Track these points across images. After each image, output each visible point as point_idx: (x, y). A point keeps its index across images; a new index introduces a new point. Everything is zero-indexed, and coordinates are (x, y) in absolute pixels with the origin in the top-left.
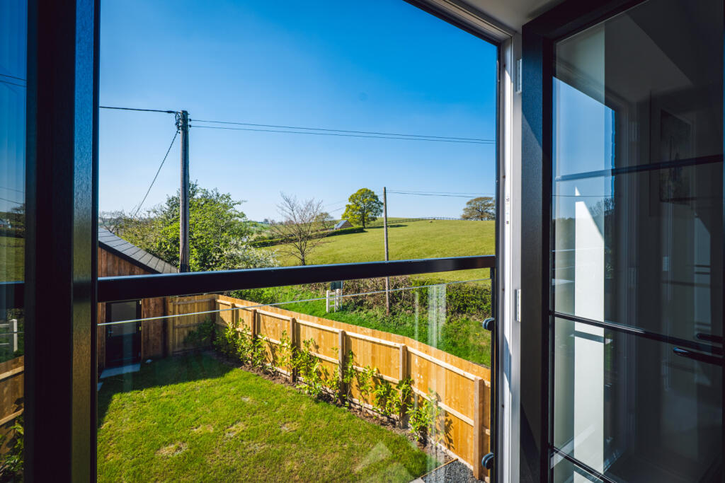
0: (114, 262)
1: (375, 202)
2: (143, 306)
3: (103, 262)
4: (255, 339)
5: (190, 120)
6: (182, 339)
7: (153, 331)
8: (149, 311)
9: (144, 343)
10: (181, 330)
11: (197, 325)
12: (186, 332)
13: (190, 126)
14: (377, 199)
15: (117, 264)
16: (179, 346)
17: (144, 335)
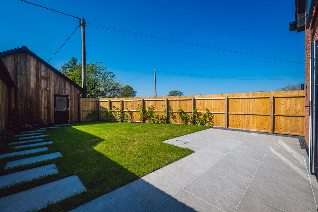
0: (57, 78)
1: (132, 91)
2: (70, 99)
3: (53, 77)
4: (122, 112)
5: (86, 23)
6: (85, 116)
7: (74, 111)
8: (72, 102)
9: (70, 116)
10: (85, 112)
11: (92, 111)
12: (87, 114)
13: (86, 26)
14: (133, 90)
15: (58, 79)
16: (84, 119)
17: (70, 112)
